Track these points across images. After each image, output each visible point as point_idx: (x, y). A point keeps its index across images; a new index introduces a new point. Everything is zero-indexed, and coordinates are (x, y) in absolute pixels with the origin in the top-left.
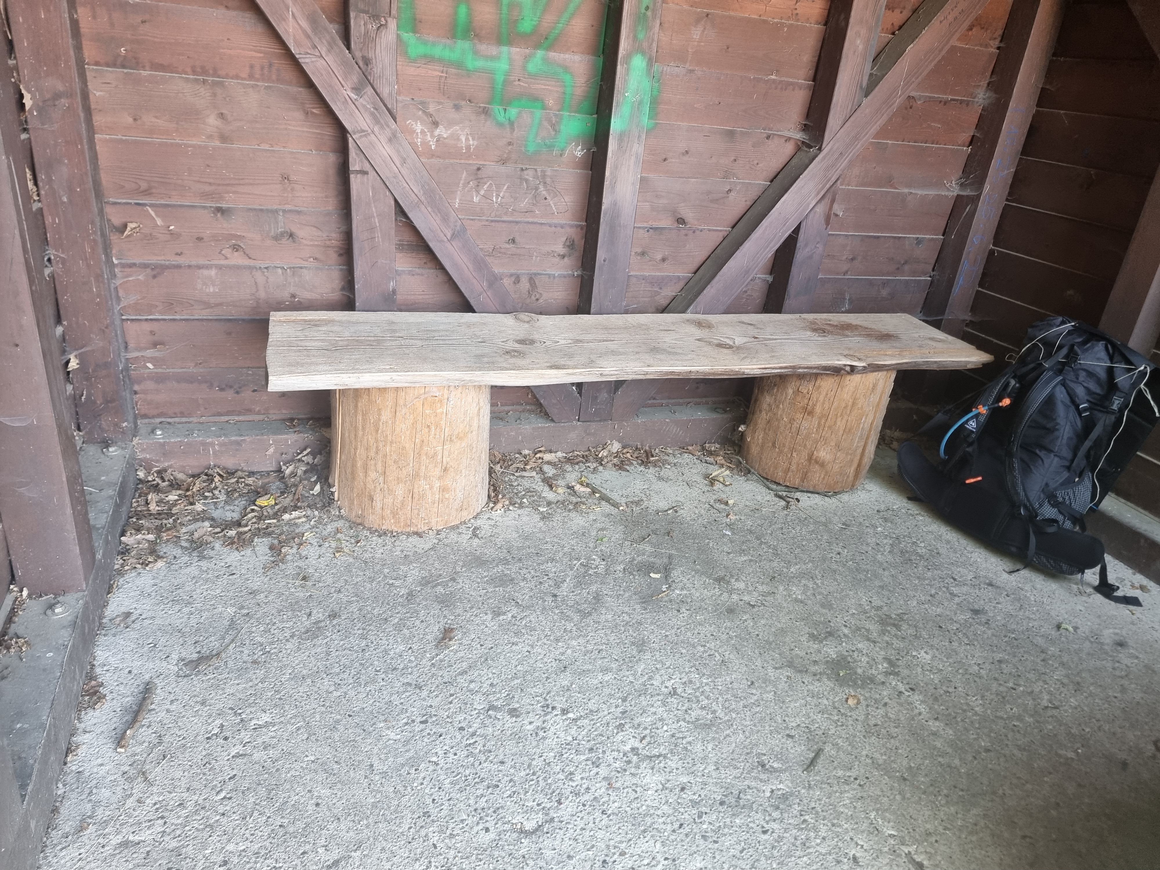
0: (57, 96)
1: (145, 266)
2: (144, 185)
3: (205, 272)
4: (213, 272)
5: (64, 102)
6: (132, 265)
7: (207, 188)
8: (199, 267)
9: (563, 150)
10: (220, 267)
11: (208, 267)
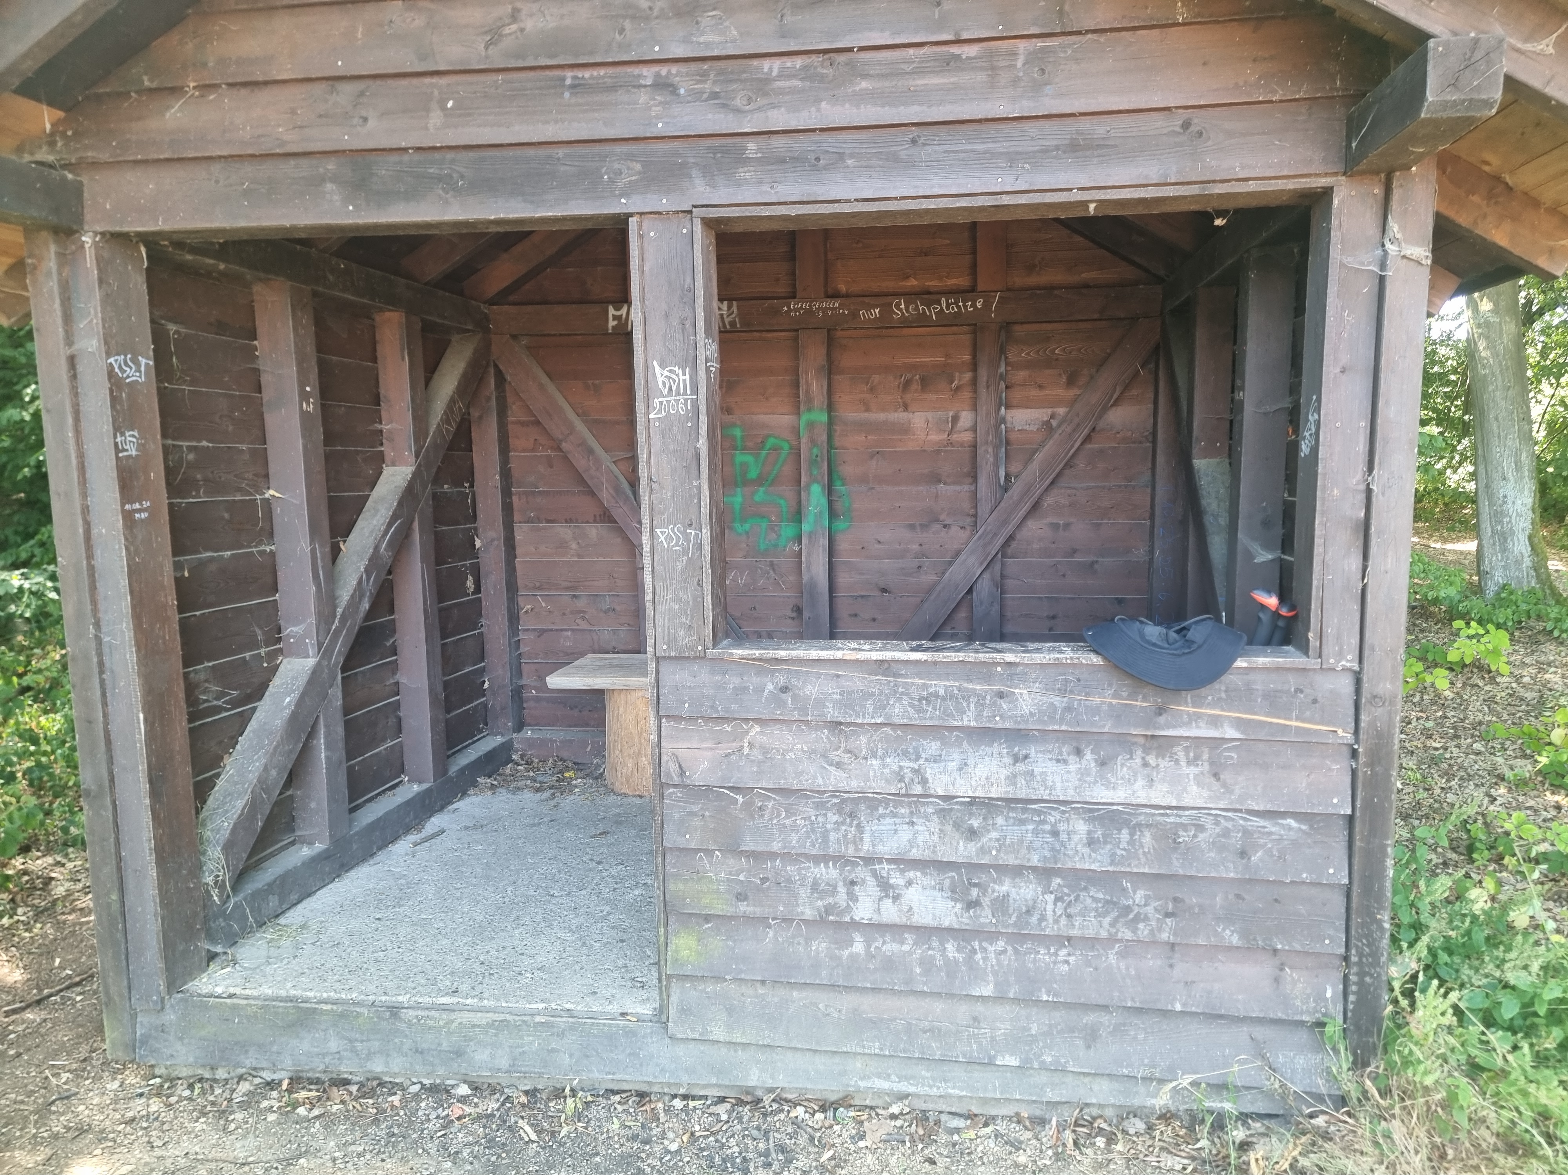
0: (493, 540)
1: (535, 630)
2: (538, 584)
3: (566, 633)
4: (569, 633)
5: (496, 543)
6: (528, 630)
7: (569, 584)
8: (562, 630)
9: (785, 547)
10: (573, 630)
11: (566, 630)
